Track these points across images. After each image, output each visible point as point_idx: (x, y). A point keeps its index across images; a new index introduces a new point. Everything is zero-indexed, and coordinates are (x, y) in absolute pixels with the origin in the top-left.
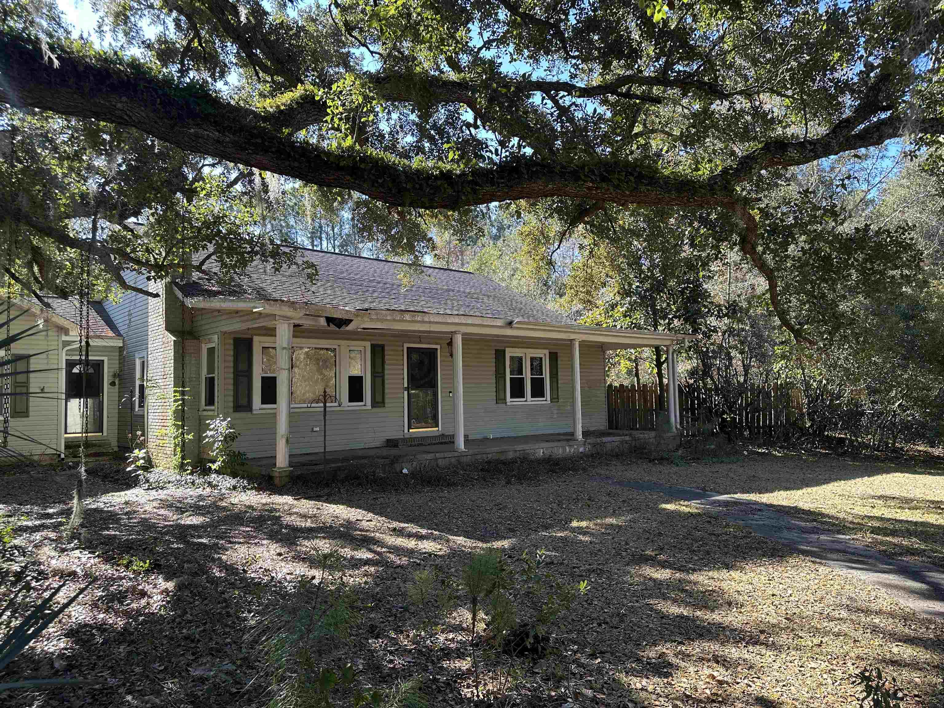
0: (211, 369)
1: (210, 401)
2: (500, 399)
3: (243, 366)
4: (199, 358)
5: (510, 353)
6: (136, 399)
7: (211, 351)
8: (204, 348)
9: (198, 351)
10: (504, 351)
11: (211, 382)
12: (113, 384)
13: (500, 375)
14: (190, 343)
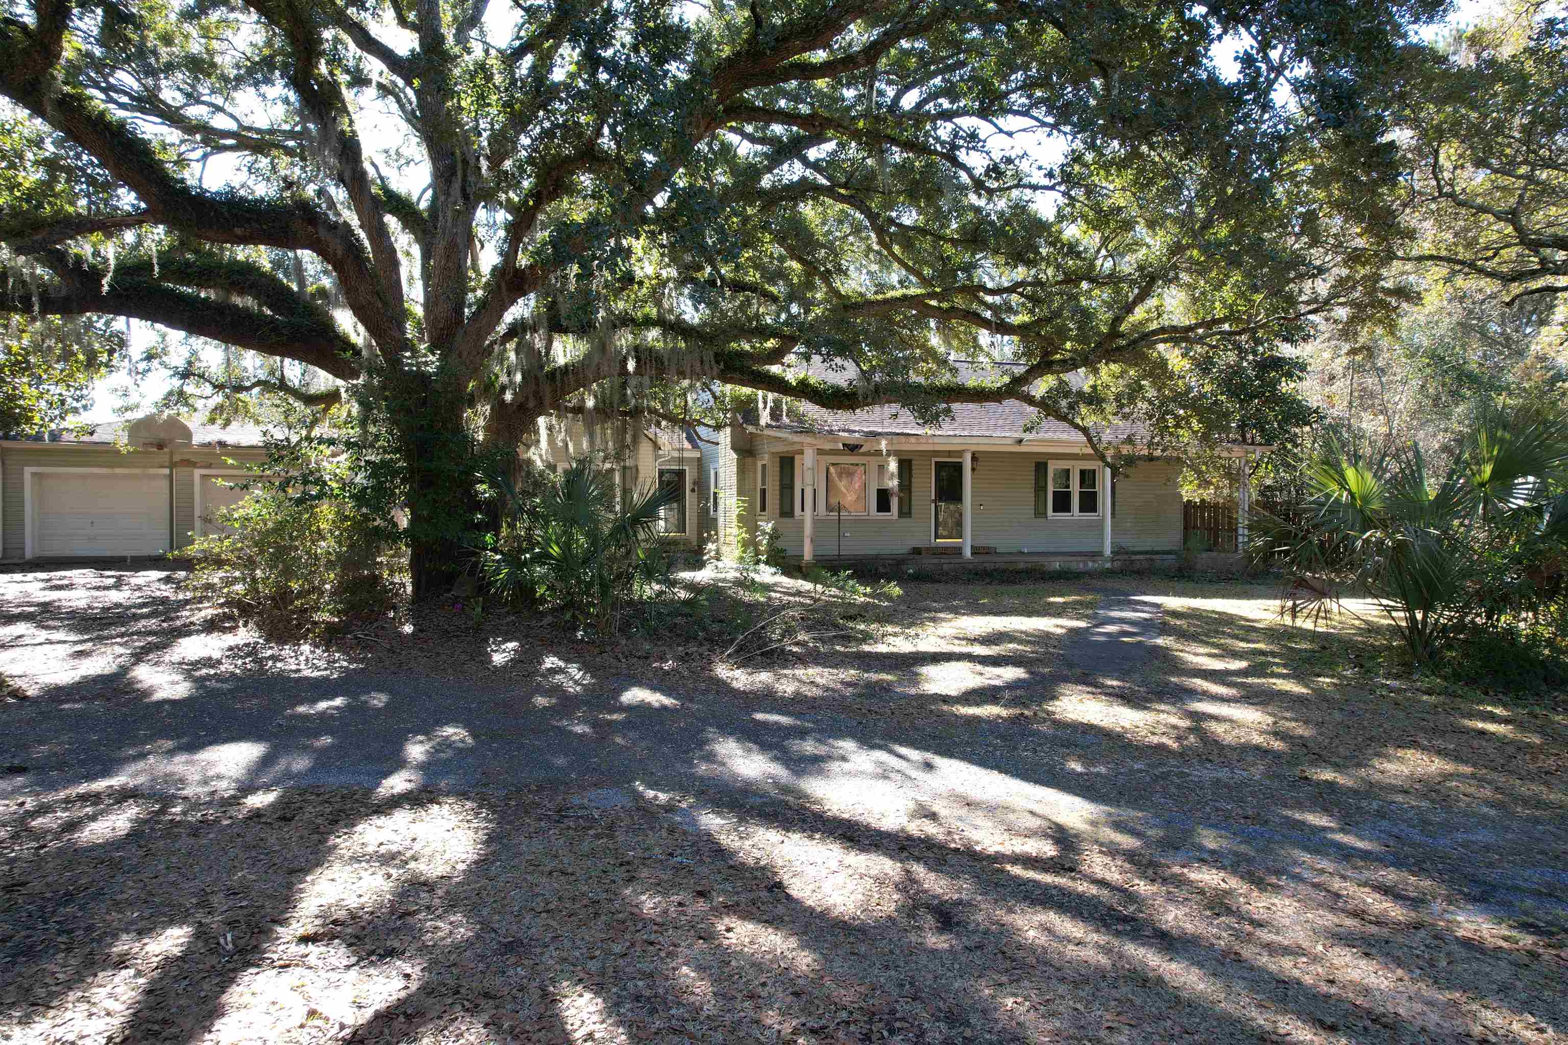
0: (763, 483)
1: (763, 508)
2: (1040, 512)
3: (787, 481)
4: (755, 472)
5: (1053, 466)
6: (711, 504)
7: (764, 466)
8: (759, 464)
9: (755, 465)
10: (1046, 464)
11: (763, 492)
12: (693, 490)
13: (1040, 488)
14: (749, 460)
